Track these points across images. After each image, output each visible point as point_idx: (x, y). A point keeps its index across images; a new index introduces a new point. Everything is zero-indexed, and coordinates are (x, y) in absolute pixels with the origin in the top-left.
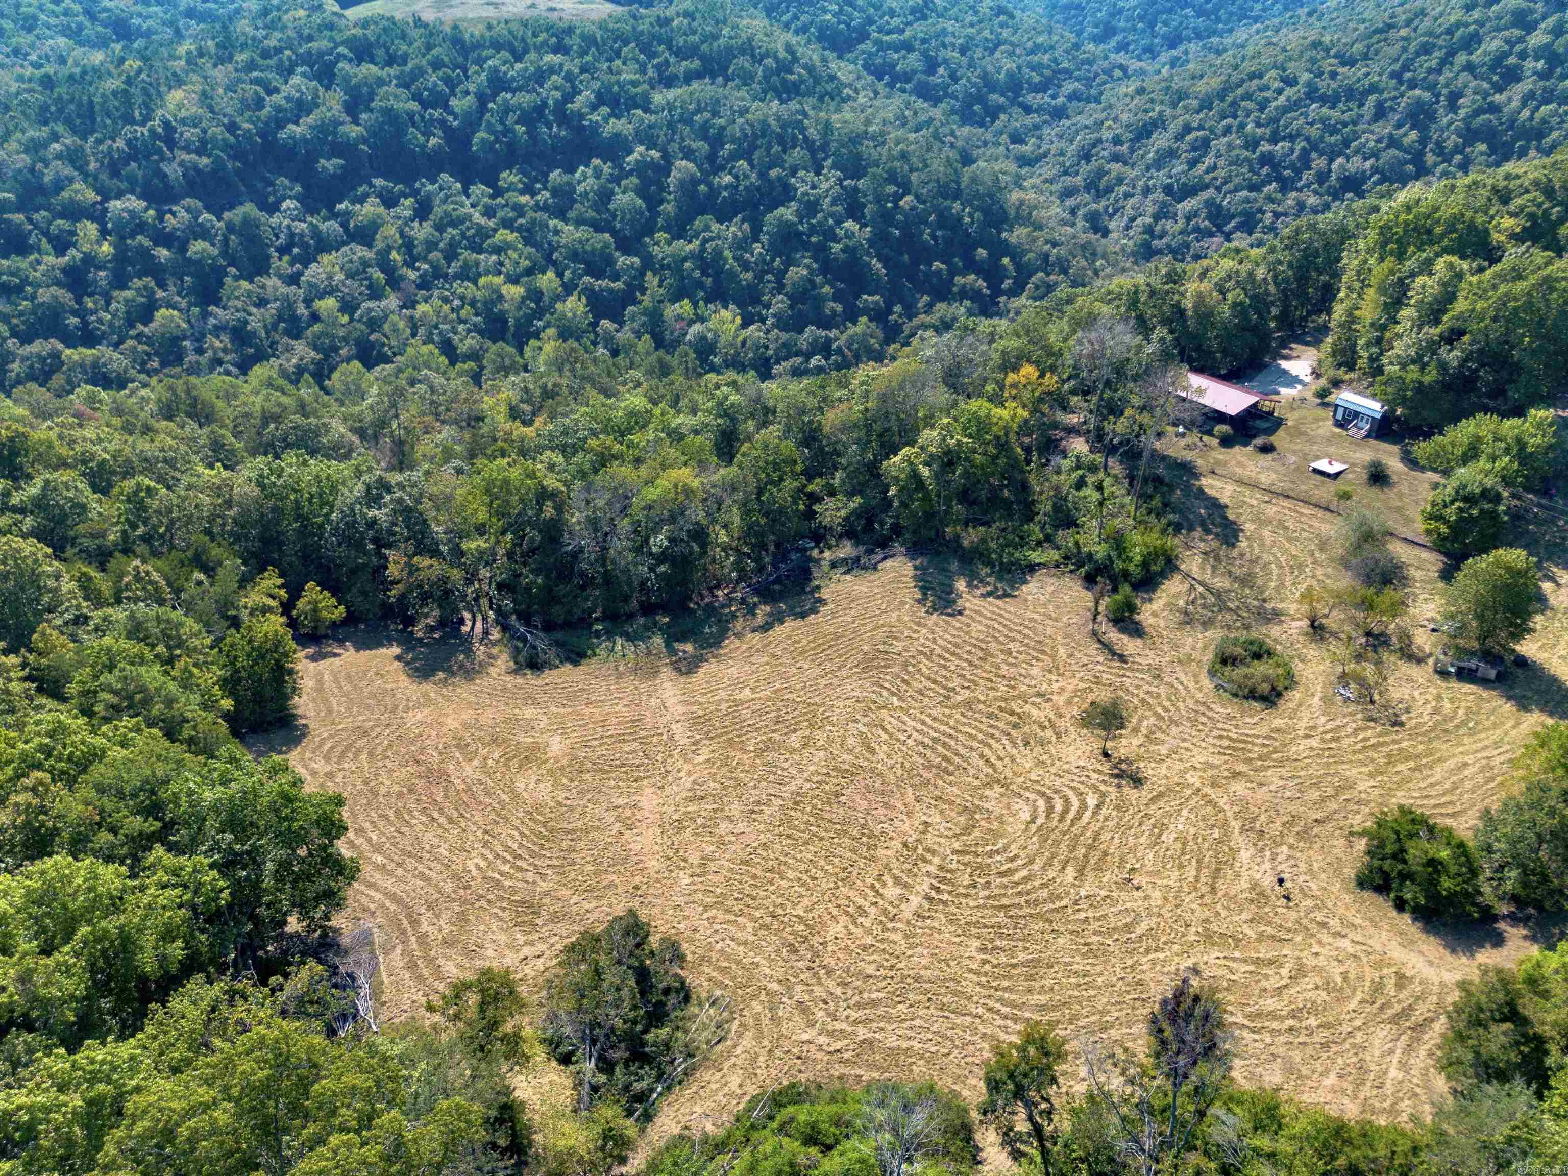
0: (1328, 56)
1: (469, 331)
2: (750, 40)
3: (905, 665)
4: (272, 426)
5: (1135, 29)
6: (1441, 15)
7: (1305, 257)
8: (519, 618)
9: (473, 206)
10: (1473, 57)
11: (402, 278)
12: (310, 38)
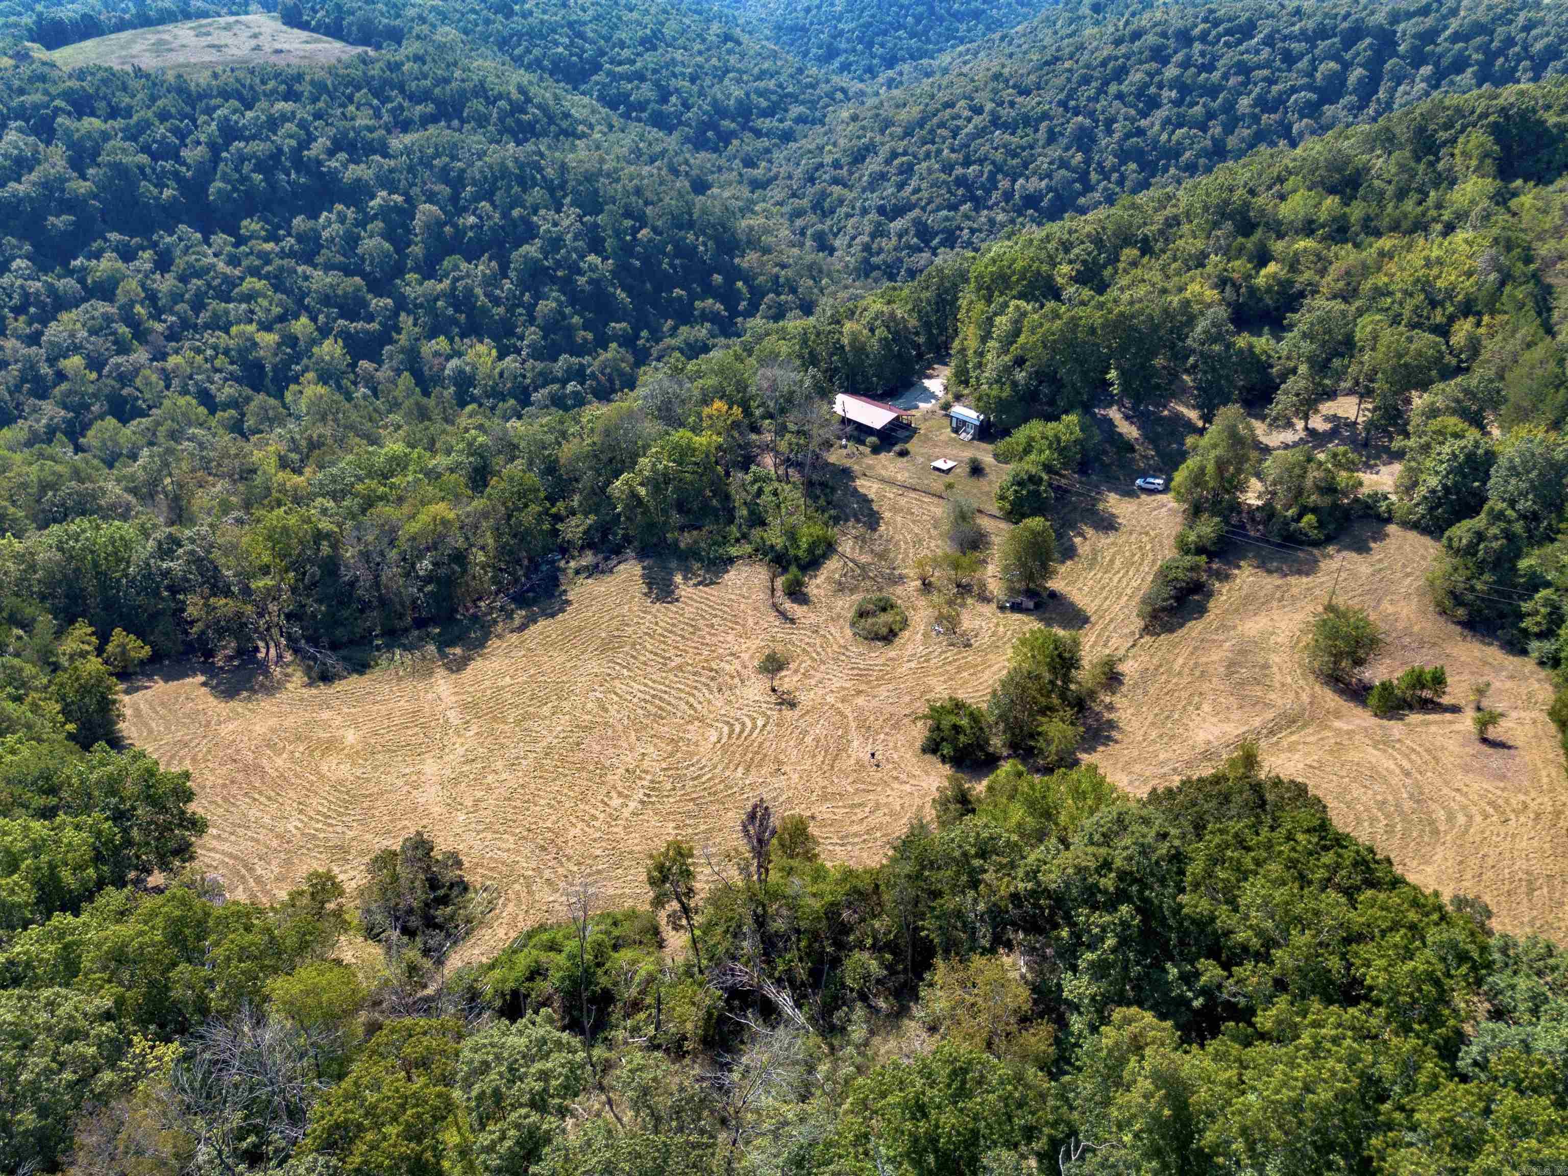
0: (1008, 87)
1: (226, 380)
2: (482, 83)
3: (633, 645)
4: (50, 493)
5: (854, 50)
6: (1097, 49)
7: (939, 295)
8: (307, 642)
9: (216, 255)
10: (1123, 87)
11: (151, 331)
12: (21, 92)
